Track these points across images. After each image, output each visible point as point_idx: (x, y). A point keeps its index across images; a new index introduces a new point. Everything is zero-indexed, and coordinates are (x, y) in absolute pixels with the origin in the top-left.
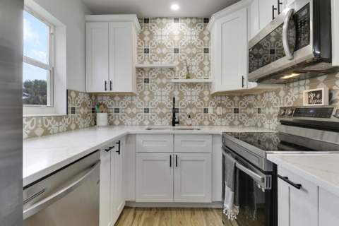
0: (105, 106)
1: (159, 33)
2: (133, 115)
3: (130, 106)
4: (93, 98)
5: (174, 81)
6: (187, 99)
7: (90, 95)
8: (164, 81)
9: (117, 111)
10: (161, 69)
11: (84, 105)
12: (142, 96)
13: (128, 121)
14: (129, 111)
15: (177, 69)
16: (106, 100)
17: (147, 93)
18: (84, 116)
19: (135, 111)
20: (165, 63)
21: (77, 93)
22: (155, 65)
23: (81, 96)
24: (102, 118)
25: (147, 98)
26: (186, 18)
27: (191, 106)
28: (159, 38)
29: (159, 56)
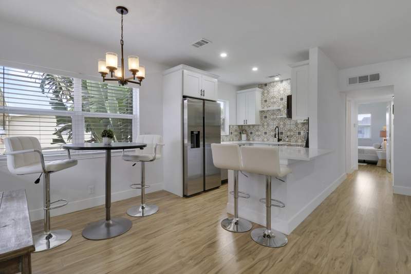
0: (246, 131)
1: (272, 91)
2: (259, 136)
3: (258, 130)
4: (240, 127)
5: (280, 116)
6: (288, 127)
7: (239, 126)
8: (275, 117)
9: (251, 133)
10: (273, 110)
11: (236, 131)
12: (263, 125)
13: (256, 139)
14: (257, 133)
15: (282, 109)
16: (247, 128)
17: (266, 124)
18: (236, 136)
19: (259, 133)
20: (275, 107)
21: (233, 126)
22: (269, 109)
23: (235, 127)
24: (244, 136)
25: (265, 127)
26: (287, 80)
27: (290, 130)
28: (272, 93)
29: (272, 103)
